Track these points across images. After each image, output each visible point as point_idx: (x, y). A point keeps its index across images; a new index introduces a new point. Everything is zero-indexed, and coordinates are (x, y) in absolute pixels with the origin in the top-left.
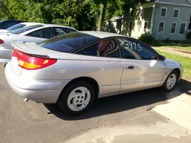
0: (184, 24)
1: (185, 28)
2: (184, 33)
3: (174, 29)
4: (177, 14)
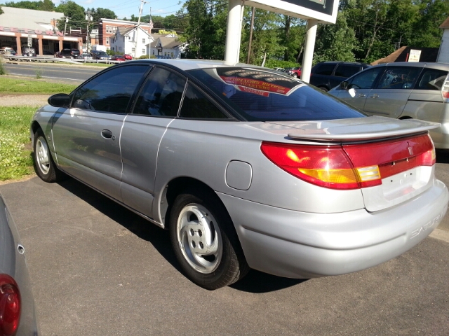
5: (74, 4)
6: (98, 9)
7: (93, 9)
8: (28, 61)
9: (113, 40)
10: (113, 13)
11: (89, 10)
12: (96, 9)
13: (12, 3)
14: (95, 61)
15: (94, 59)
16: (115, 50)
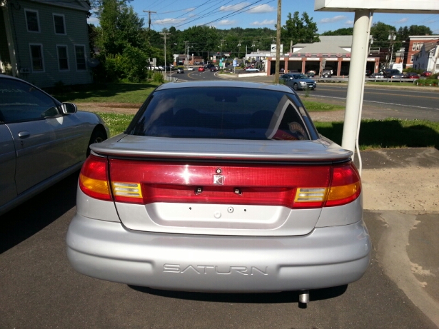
0: (82, 48)
1: (86, 56)
2: (87, 67)
3: (66, 60)
4: (63, 27)
5: (384, 25)
6: (412, 27)
7: (406, 27)
8: (323, 82)
9: (417, 57)
10: (428, 29)
11: (401, 29)
12: (409, 28)
13: (330, 32)
14: (386, 79)
15: (384, 77)
16: (417, 67)
